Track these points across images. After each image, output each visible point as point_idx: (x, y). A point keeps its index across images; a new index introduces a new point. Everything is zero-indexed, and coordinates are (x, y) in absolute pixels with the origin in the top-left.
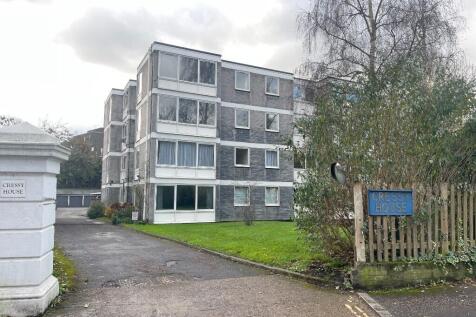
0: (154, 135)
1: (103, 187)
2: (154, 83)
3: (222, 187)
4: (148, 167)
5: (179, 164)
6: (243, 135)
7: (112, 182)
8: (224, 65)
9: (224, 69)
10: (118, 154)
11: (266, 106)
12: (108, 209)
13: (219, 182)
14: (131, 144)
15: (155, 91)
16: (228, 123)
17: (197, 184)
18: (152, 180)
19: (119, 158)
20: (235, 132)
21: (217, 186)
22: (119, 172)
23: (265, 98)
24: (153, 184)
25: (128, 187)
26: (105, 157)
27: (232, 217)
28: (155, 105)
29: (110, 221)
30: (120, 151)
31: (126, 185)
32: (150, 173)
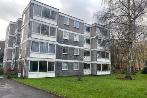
0: (30, 39)
1: (4, 62)
2: (31, 17)
3: (58, 62)
4: (27, 52)
5: (40, 52)
6: (66, 42)
7: (8, 60)
8: (60, 14)
9: (60, 15)
10: (11, 48)
11: (75, 32)
12: (5, 71)
13: (57, 60)
14: (18, 44)
15: (31, 20)
16: (61, 37)
17: (48, 60)
18: (28, 58)
19: (12, 50)
20: (63, 40)
21: (56, 62)
22: (11, 56)
23: (74, 28)
24: (29, 60)
25: (15, 62)
26: (5, 49)
27: (61, 74)
28: (31, 26)
29: (7, 76)
30: (12, 47)
31: (14, 61)
32: (28, 55)
